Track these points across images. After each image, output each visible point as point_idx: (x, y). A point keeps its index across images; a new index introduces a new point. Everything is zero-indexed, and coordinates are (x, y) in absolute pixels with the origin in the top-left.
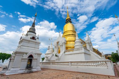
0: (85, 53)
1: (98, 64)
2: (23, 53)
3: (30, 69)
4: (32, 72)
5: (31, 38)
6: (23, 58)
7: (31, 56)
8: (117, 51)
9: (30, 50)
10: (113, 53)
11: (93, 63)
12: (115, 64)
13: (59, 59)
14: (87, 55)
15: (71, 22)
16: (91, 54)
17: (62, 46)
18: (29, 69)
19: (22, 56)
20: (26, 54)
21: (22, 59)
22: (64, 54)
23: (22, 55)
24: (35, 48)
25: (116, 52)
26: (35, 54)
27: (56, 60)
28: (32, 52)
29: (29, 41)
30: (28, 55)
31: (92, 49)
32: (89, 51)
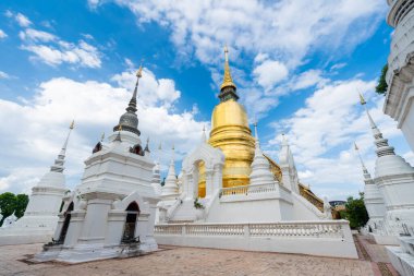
0: (281, 200)
1: (317, 230)
2: (112, 197)
3: (135, 247)
4: (140, 255)
5: (131, 151)
6: (114, 211)
7: (133, 206)
8: (362, 194)
9: (131, 187)
10: (350, 198)
11: (306, 228)
12: (355, 232)
13: (205, 217)
14: (285, 204)
15: (236, 98)
16: (295, 202)
17: (213, 174)
18: (132, 244)
19: (109, 207)
20: (121, 197)
21: (110, 215)
22: (218, 200)
23: (110, 202)
24: (140, 180)
25: (359, 197)
26: (145, 199)
27: (198, 219)
28: (136, 193)
29: (126, 159)
30: (126, 203)
31: (297, 187)
32: (290, 192)
